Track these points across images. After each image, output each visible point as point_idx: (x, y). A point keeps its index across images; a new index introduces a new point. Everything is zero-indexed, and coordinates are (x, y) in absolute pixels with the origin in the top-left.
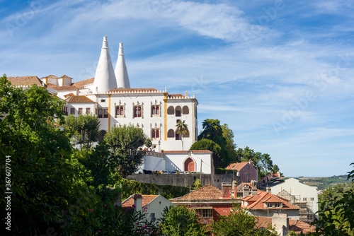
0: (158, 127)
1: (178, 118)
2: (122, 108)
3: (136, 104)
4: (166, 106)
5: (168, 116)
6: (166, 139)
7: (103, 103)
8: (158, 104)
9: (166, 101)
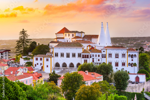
0: (124, 62)
1: (132, 59)
2: (111, 54)
3: (116, 53)
4: (127, 54)
5: (128, 58)
6: (127, 66)
7: (104, 52)
8: (124, 53)
9: (127, 52)
